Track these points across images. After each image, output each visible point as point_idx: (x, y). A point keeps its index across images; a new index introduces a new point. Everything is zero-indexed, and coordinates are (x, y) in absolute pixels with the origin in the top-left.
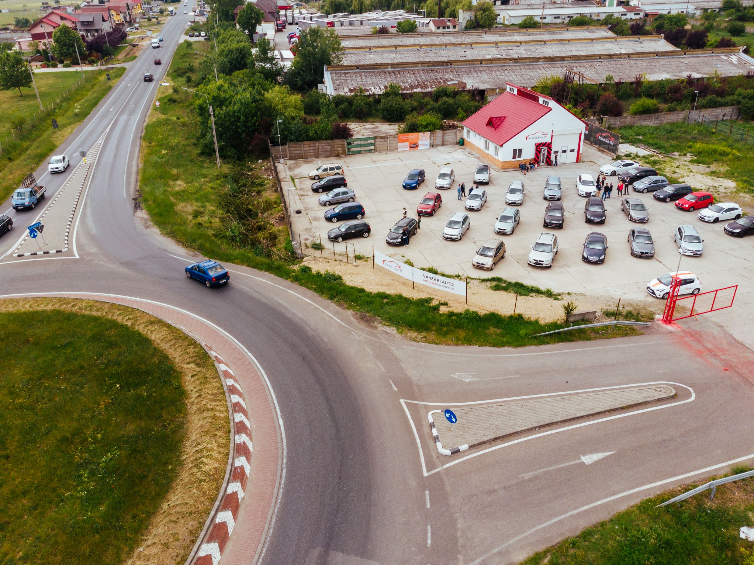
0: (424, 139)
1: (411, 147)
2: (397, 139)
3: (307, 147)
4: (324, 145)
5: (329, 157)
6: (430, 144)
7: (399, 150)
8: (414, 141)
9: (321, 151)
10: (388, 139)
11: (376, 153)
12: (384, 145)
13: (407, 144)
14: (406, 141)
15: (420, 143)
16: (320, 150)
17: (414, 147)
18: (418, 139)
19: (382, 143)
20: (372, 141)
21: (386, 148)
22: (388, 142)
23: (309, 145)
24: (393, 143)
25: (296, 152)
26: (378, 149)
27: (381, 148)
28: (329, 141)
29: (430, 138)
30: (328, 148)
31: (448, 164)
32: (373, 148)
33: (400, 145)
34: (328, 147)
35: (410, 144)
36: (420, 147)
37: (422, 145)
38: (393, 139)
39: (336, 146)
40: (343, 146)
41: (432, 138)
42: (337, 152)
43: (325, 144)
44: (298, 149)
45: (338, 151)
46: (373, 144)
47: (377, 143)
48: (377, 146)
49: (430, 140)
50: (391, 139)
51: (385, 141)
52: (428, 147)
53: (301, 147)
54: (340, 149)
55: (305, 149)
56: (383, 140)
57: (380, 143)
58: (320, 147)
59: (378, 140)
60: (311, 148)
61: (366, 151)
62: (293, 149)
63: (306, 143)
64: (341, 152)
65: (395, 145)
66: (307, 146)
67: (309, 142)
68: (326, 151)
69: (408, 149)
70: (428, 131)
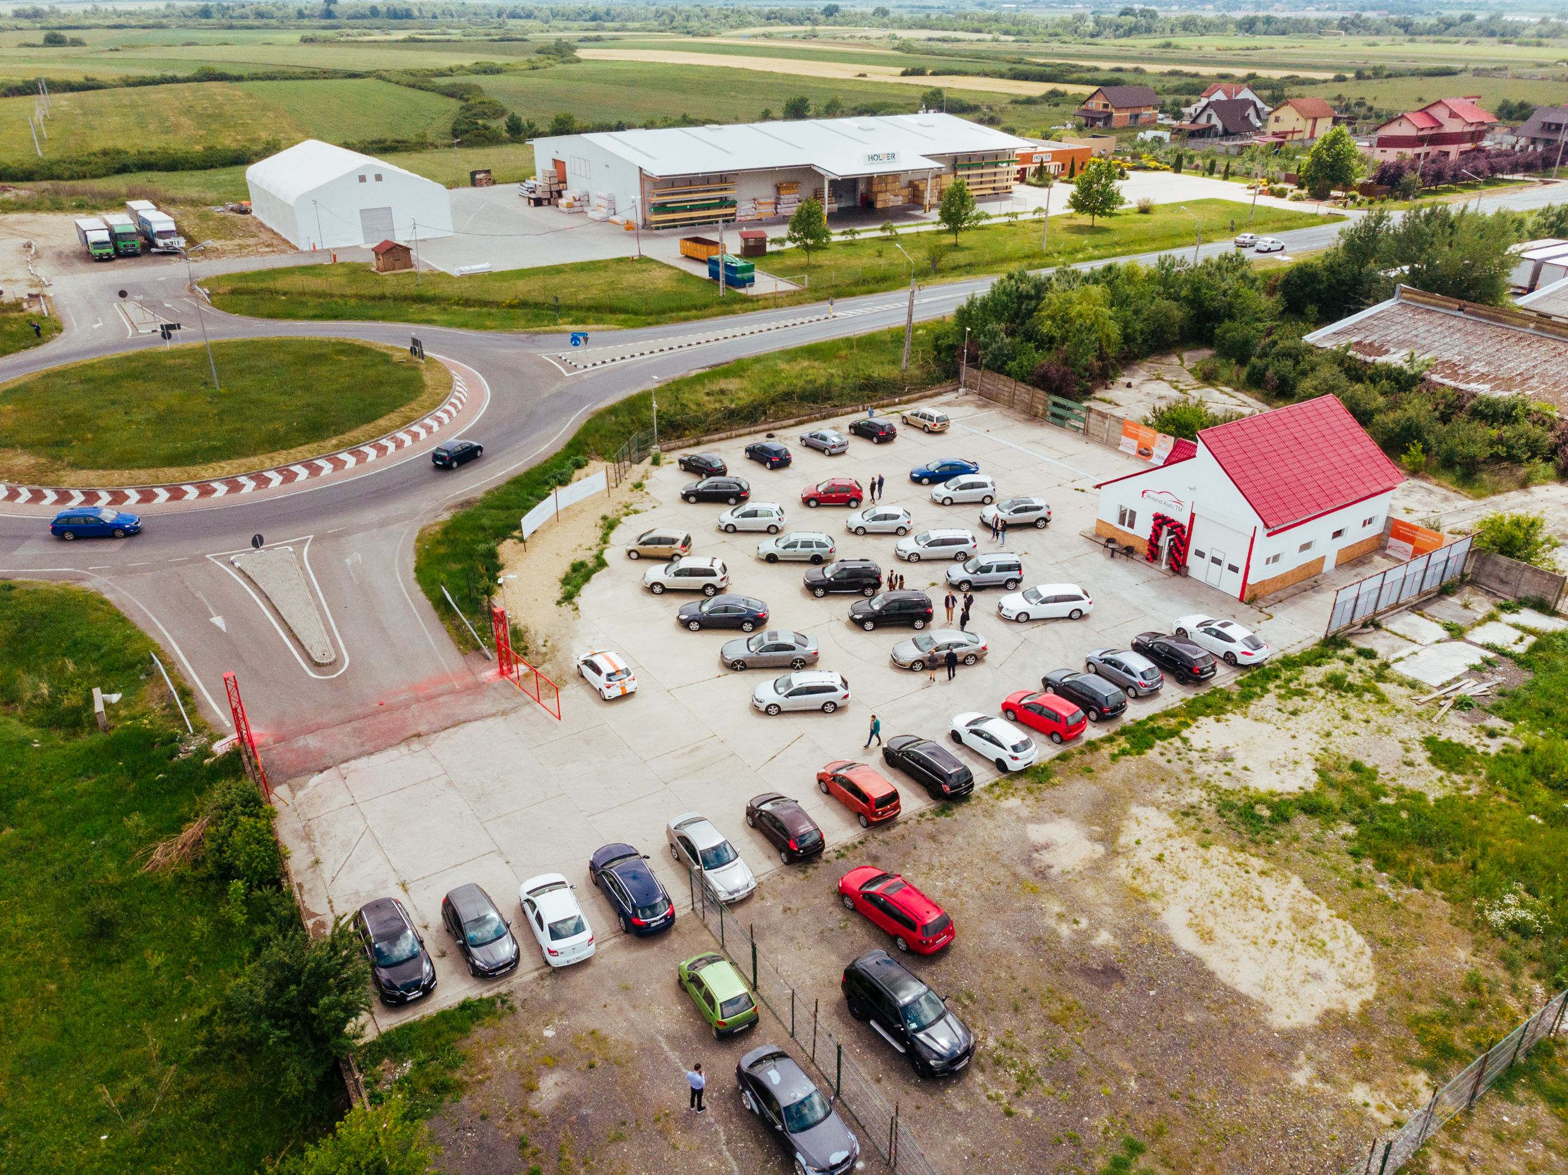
0: (1162, 445)
1: (1140, 453)
2: (1122, 427)
3: (1003, 385)
4: (1023, 392)
5: (1024, 412)
7: (1121, 448)
8: (1148, 444)
9: (1017, 400)
10: (1107, 422)
12: (1100, 429)
13: (1135, 443)
14: (1135, 437)
15: (1154, 451)
16: (1015, 397)
17: (1144, 455)
18: (1153, 442)
19: (1097, 424)
20: (1083, 414)
22: (1106, 426)
23: (1005, 382)
25: (988, 386)
26: (1090, 432)
27: (1095, 433)
28: (1029, 388)
30: (1026, 397)
31: (1083, 491)
32: (1081, 425)
33: (1124, 439)
35: (1140, 445)
37: (1158, 457)
38: (1115, 424)
39: (1035, 400)
40: (1045, 404)
43: (1024, 390)
44: (991, 382)
45: (1037, 410)
46: (1083, 420)
47: (1090, 421)
48: (1089, 426)
51: (1102, 422)
53: (995, 381)
54: (1040, 407)
55: (999, 386)
56: (1100, 418)
57: (1094, 422)
58: (1017, 392)
59: (1091, 416)
60: (1006, 389)
61: (1071, 426)
62: (986, 380)
63: (1002, 377)
64: (1041, 412)
65: (1116, 435)
66: (1002, 382)
67: (1005, 378)
68: (1022, 401)
69: (1134, 452)
70: (1169, 434)
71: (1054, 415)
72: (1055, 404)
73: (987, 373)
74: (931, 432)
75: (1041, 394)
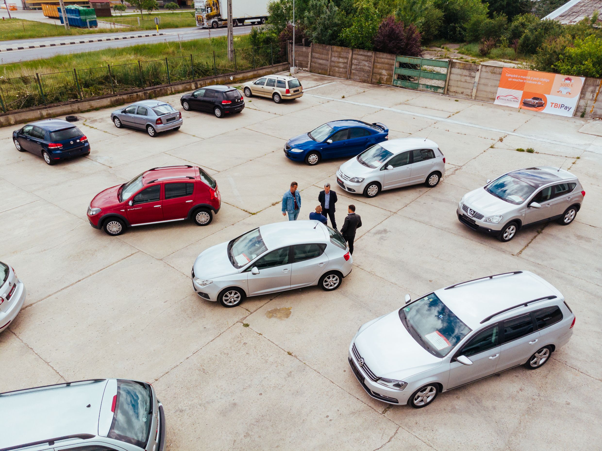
0: (564, 91)
1: (526, 104)
2: (498, 77)
3: (336, 56)
4: (361, 59)
5: (364, 81)
6: (578, 107)
7: (496, 102)
8: (538, 92)
9: (356, 69)
10: (478, 74)
11: (444, 97)
12: (465, 85)
13: (519, 94)
14: (519, 86)
15: (550, 98)
16: (353, 67)
17: (533, 106)
18: (548, 89)
19: (463, 79)
20: (443, 71)
21: (468, 92)
22: (477, 79)
23: (340, 53)
24: (485, 85)
25: (321, 61)
26: (452, 89)
27: (460, 90)
28: (370, 54)
29: (583, 93)
30: (366, 65)
31: (530, 151)
32: (441, 83)
33: (501, 91)
34: (366, 63)
35: (525, 95)
36: (547, 110)
37: (556, 105)
38: (490, 75)
39: (379, 65)
40: (389, 67)
41: (589, 95)
42: (378, 77)
43: (363, 58)
44: (324, 56)
45: (380, 74)
46: (444, 77)
47: (453, 77)
48: (451, 83)
49: (581, 98)
50: (484, 75)
51: (470, 76)
52: (570, 114)
53: (327, 54)
54: (384, 72)
55: (333, 59)
56: (466, 72)
57: (459, 78)
58: (355, 62)
59: (454, 70)
60: (341, 60)
61: (427, 86)
62: (317, 55)
63: (335, 48)
64: (385, 78)
65: (489, 89)
66: (336, 54)
67: (339, 49)
68: (362, 70)
69: (517, 105)
70: (579, 74)
71: (402, 78)
72: (402, 65)
73: (318, 48)
74: (283, 101)
75: (384, 58)
